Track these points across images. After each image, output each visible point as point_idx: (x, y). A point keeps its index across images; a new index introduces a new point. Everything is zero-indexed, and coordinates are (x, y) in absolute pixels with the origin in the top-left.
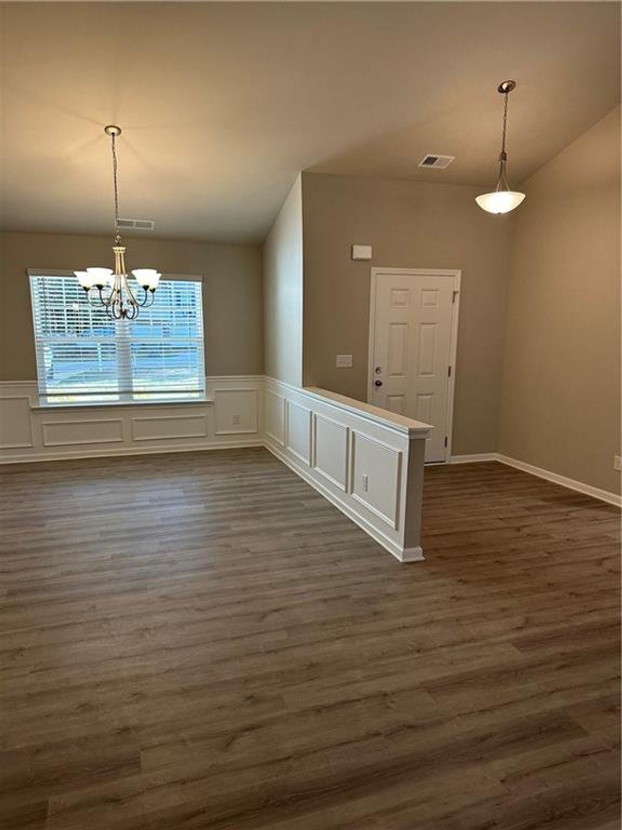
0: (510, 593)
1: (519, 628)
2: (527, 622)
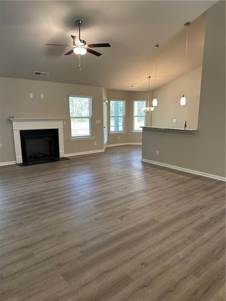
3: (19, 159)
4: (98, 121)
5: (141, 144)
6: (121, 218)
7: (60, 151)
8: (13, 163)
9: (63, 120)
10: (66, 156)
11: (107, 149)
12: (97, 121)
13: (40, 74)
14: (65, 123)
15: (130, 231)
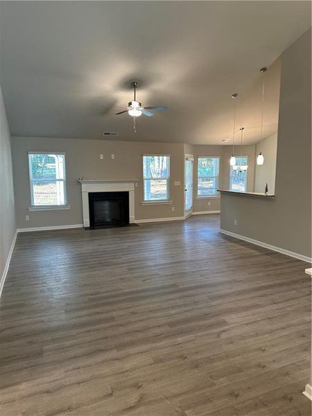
0: (227, 356)
1: (224, 331)
2: (219, 335)
3: (87, 222)
4: (177, 183)
5: (219, 212)
6: (144, 281)
7: (130, 217)
8: (80, 226)
9: (135, 182)
10: (136, 222)
11: (191, 216)
12: (175, 182)
13: (109, 134)
14: (137, 186)
15: (144, 291)
